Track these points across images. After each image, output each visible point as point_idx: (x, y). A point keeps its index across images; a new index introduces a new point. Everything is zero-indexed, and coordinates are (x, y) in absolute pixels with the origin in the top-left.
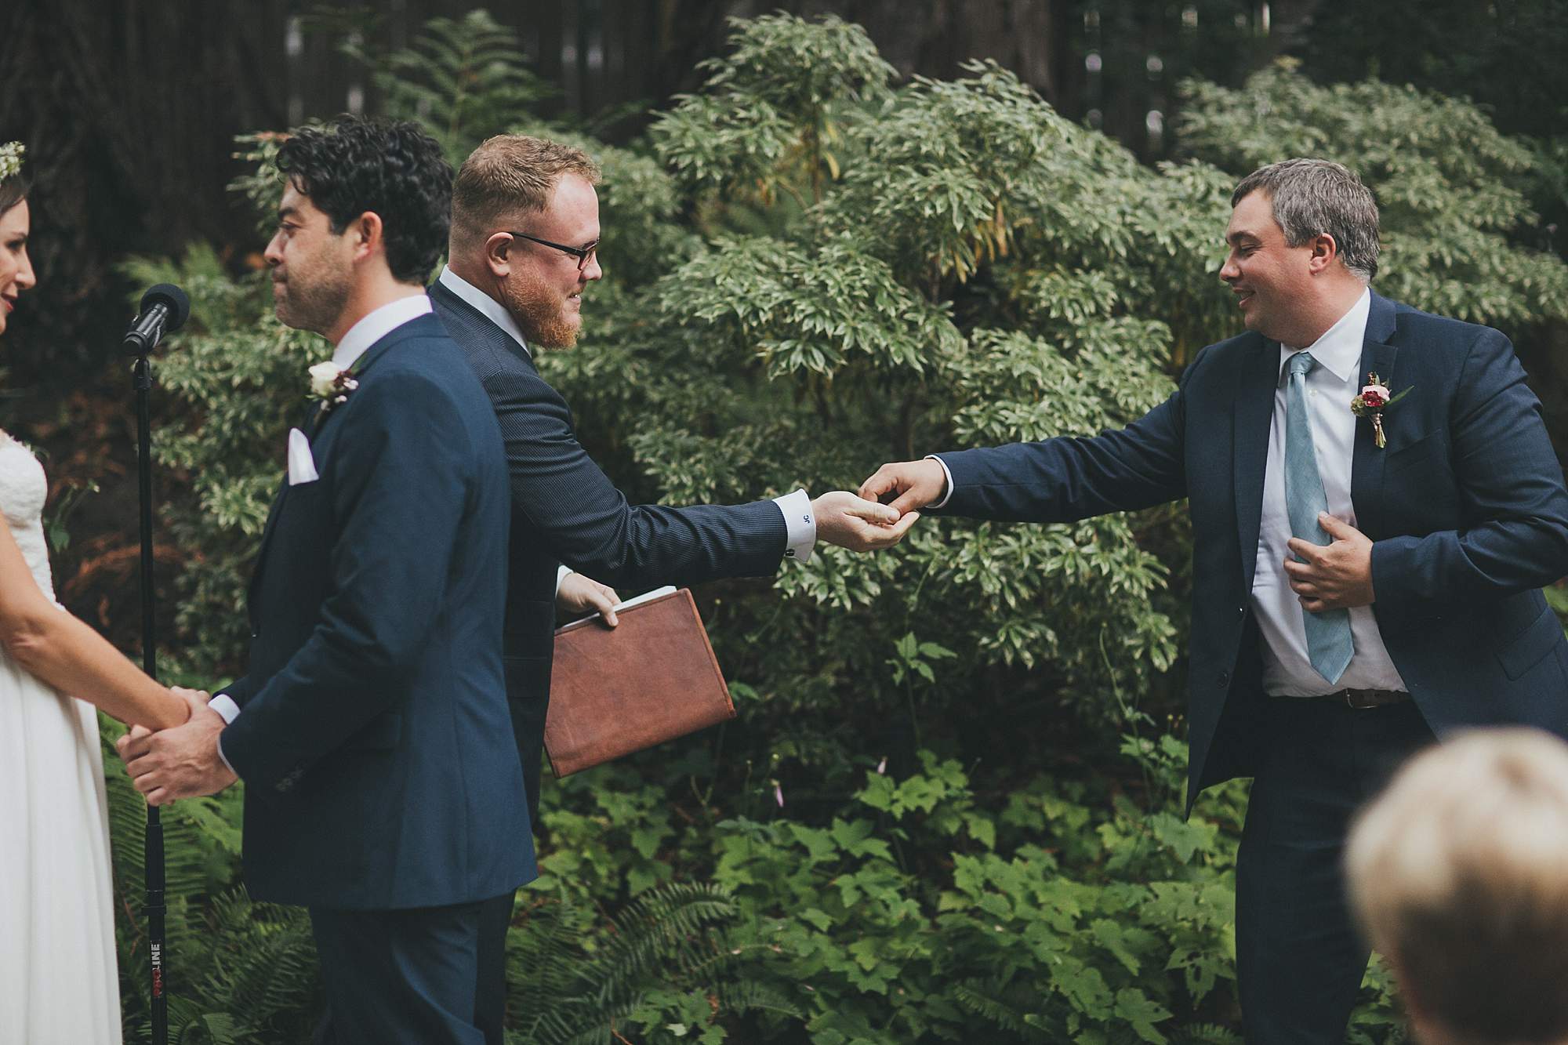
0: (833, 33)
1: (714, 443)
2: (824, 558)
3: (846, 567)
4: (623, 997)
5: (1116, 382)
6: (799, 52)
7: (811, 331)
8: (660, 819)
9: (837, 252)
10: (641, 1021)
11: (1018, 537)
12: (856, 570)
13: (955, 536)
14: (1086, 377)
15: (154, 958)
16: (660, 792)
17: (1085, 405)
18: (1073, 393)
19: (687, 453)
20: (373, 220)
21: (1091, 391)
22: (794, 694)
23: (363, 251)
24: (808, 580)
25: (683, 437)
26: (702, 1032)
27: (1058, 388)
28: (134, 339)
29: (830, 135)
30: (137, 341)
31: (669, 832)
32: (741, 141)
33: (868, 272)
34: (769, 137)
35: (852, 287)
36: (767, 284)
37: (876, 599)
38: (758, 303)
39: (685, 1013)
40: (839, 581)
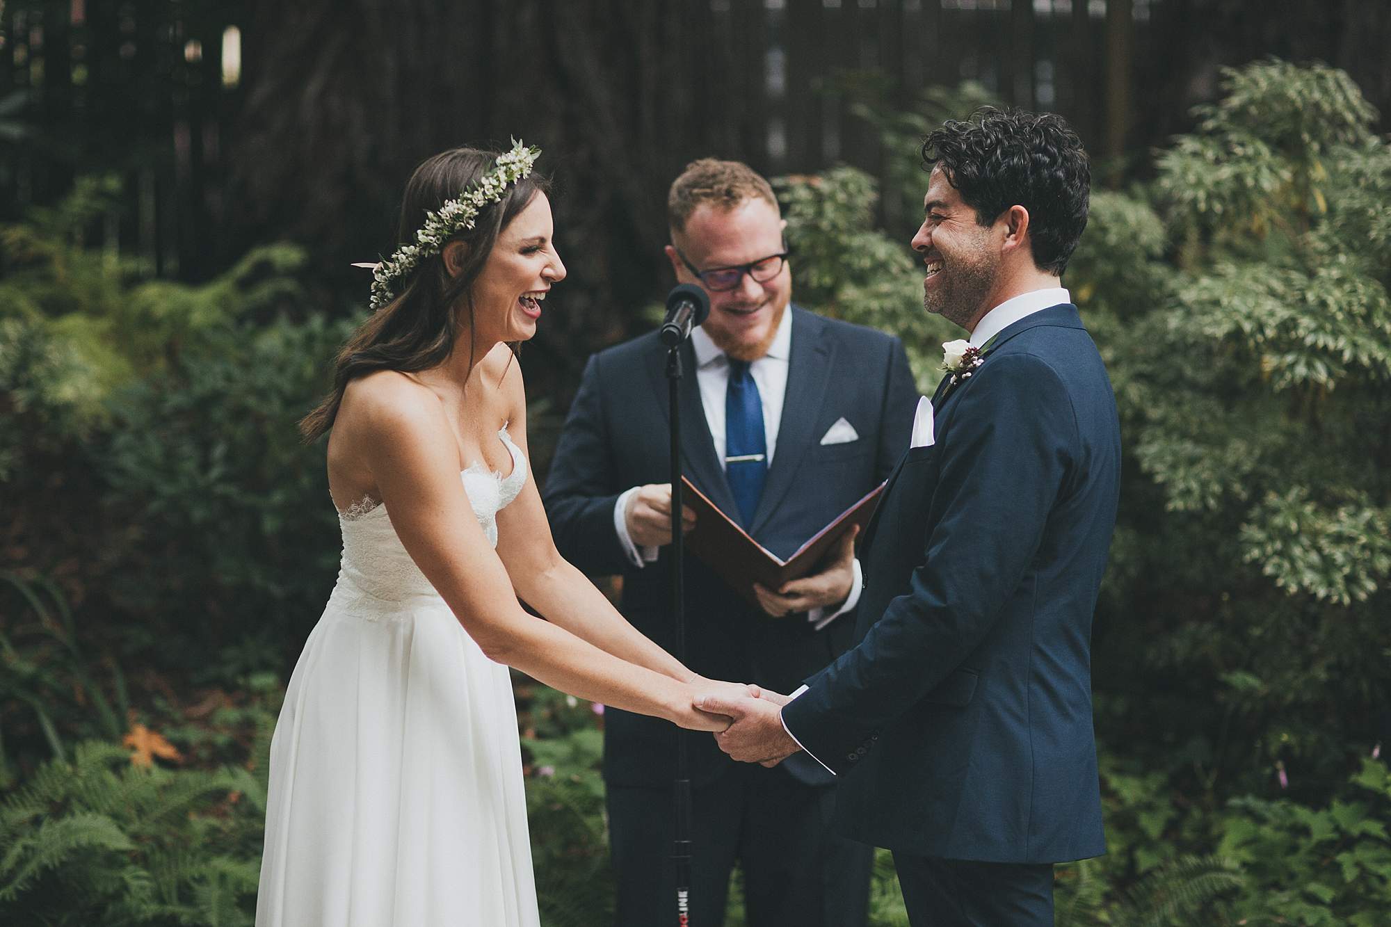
0: (1321, 77)
1: (1217, 452)
2: (1325, 558)
3: (1343, 566)
6: (1291, 96)
7: (1314, 346)
8: (1164, 803)
9: (1335, 273)
12: (1353, 568)
16: (1163, 778)
19: (1192, 461)
20: (1021, 212)
22: (1287, 688)
23: (1011, 243)
24: (1308, 578)
25: (1188, 447)
28: (672, 329)
29: (1319, 172)
30: (675, 331)
31: (1173, 814)
32: (1240, 175)
33: (1365, 291)
34: (1265, 172)
35: (1350, 304)
36: (1270, 304)
37: (1371, 595)
38: (1263, 320)
40: (1338, 578)
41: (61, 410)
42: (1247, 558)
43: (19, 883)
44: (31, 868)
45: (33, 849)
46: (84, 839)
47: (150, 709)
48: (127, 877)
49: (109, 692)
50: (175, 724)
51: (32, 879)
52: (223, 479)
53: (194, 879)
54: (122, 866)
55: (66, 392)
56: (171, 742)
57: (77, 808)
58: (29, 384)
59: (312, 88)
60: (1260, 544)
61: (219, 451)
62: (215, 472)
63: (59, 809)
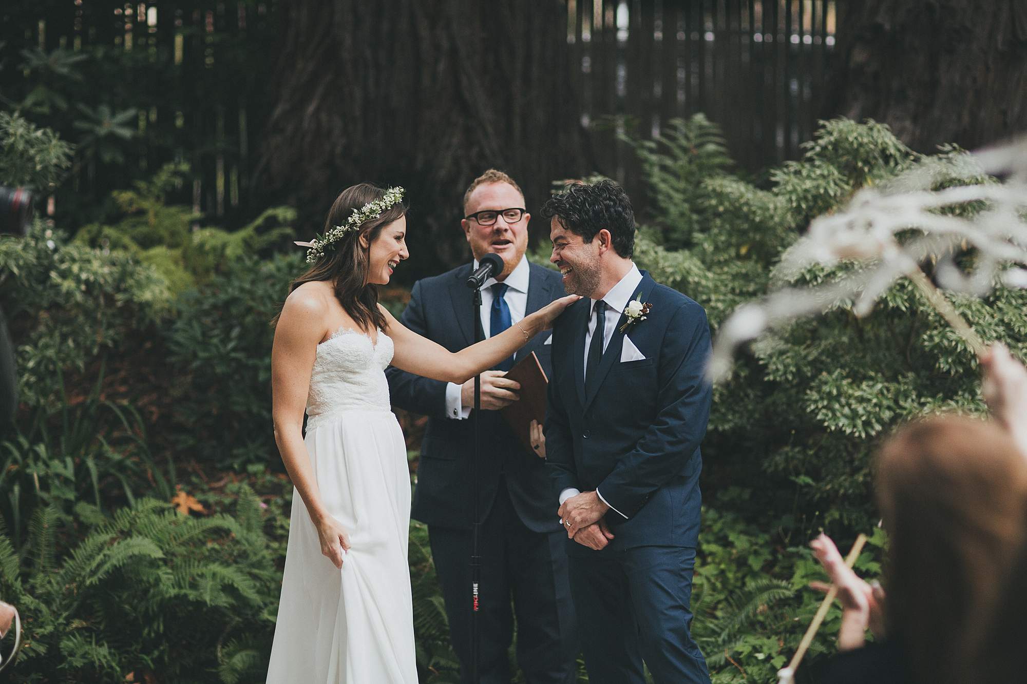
0: (871, 129)
1: (796, 348)
2: (853, 411)
3: (863, 415)
4: (732, 638)
5: (1014, 319)
6: (851, 139)
8: (765, 551)
10: (740, 650)
11: (957, 402)
12: (868, 417)
13: (923, 400)
14: (998, 316)
15: (474, 591)
16: (767, 537)
17: (996, 331)
18: (990, 324)
20: (606, 233)
21: (1001, 324)
22: (841, 486)
23: (602, 249)
24: (843, 422)
26: (773, 658)
27: (981, 322)
28: (473, 280)
30: (474, 281)
31: (769, 557)
32: (818, 187)
34: (832, 184)
38: (817, 273)
39: (765, 649)
40: (859, 422)
41: (144, 306)
42: (809, 410)
43: (100, 574)
44: (107, 567)
45: (109, 556)
46: (136, 551)
47: (189, 483)
48: (160, 573)
49: (166, 473)
50: (203, 492)
51: (107, 572)
52: (234, 349)
53: (198, 575)
54: (158, 567)
55: (147, 296)
56: (200, 502)
57: (135, 534)
58: (125, 291)
59: (311, 108)
60: (816, 402)
61: (235, 332)
62: (231, 345)
63: (126, 534)
